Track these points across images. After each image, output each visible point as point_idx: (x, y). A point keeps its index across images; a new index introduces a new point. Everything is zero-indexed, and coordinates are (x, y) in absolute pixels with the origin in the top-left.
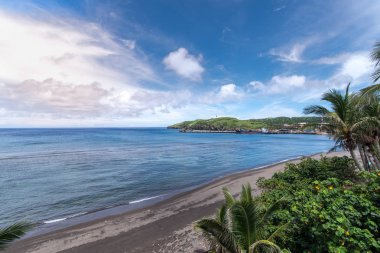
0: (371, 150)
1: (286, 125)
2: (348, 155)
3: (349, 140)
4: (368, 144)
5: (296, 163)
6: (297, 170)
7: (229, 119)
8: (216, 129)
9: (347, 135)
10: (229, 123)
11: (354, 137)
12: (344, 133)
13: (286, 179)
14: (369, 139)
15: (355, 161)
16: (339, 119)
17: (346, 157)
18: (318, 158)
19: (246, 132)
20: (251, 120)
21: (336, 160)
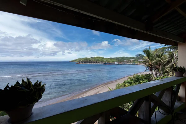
0: (158, 71)
1: (125, 61)
2: (151, 73)
3: (151, 67)
4: (157, 68)
5: (131, 77)
6: (132, 79)
7: (100, 57)
8: (94, 63)
9: (151, 65)
10: (100, 59)
11: (153, 65)
12: (150, 64)
13: (129, 83)
14: (157, 66)
15: (153, 75)
16: (148, 59)
17: (150, 74)
18: (140, 74)
19: (108, 64)
20: (110, 58)
21: (146, 75)
